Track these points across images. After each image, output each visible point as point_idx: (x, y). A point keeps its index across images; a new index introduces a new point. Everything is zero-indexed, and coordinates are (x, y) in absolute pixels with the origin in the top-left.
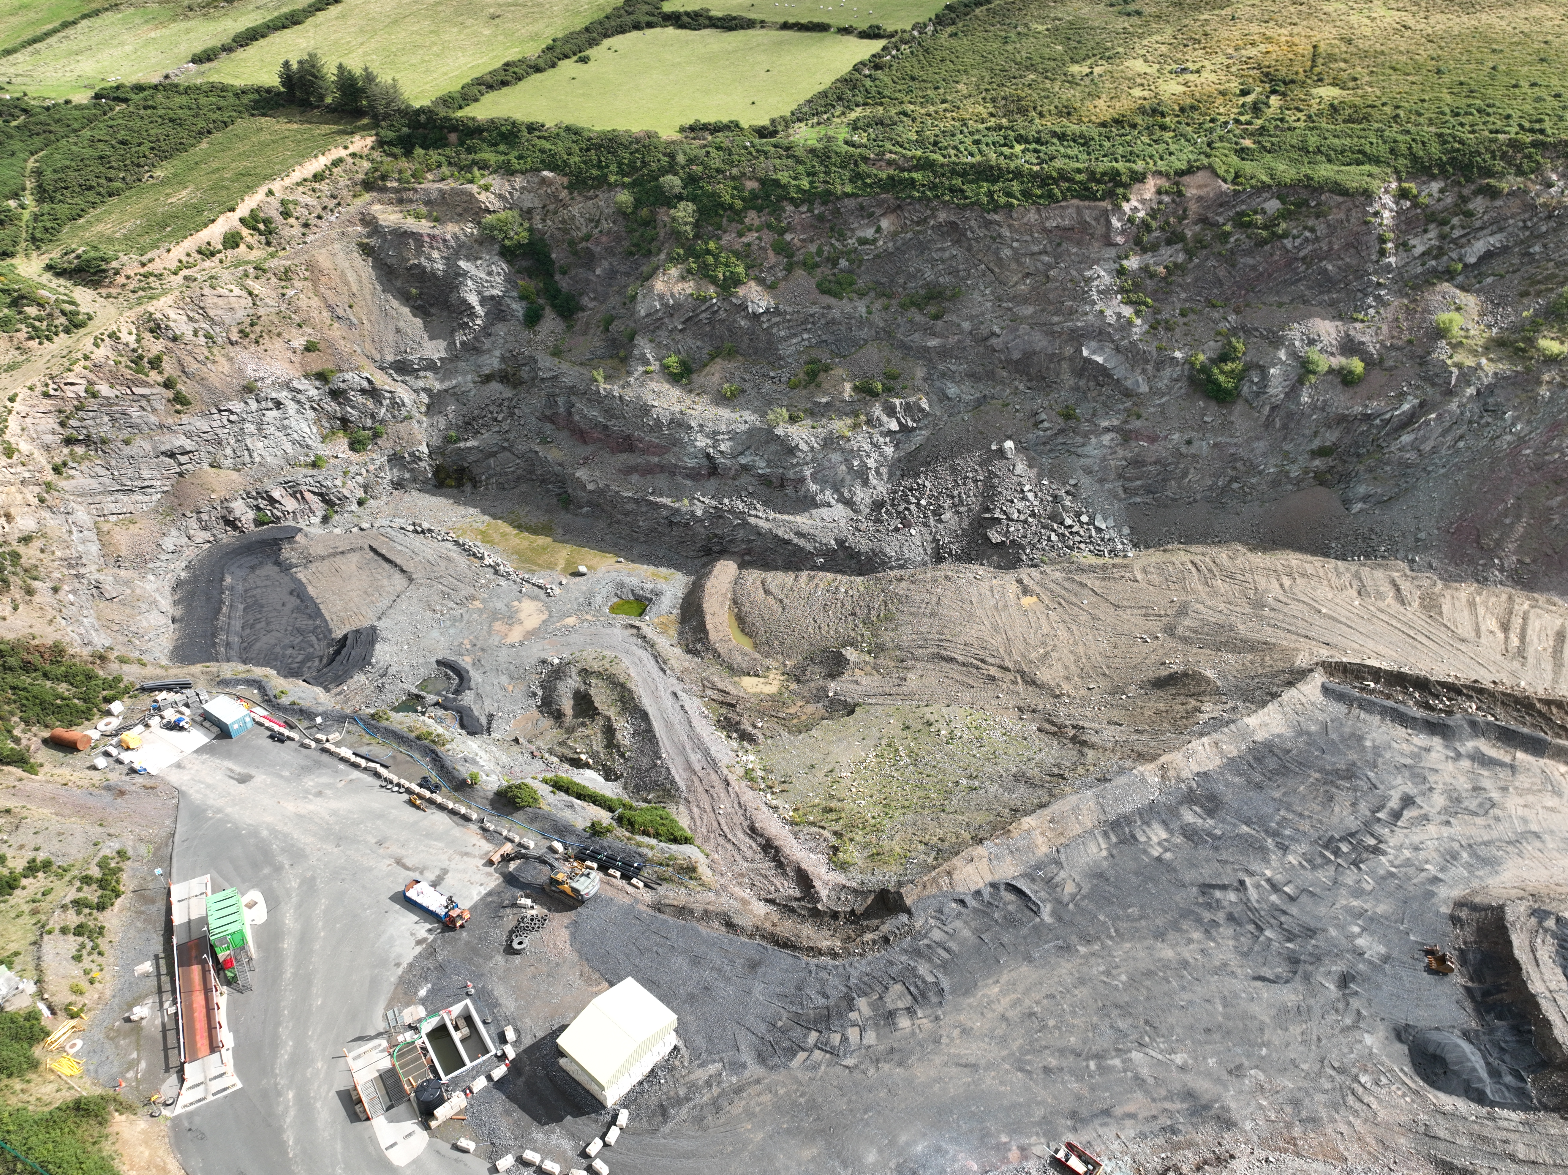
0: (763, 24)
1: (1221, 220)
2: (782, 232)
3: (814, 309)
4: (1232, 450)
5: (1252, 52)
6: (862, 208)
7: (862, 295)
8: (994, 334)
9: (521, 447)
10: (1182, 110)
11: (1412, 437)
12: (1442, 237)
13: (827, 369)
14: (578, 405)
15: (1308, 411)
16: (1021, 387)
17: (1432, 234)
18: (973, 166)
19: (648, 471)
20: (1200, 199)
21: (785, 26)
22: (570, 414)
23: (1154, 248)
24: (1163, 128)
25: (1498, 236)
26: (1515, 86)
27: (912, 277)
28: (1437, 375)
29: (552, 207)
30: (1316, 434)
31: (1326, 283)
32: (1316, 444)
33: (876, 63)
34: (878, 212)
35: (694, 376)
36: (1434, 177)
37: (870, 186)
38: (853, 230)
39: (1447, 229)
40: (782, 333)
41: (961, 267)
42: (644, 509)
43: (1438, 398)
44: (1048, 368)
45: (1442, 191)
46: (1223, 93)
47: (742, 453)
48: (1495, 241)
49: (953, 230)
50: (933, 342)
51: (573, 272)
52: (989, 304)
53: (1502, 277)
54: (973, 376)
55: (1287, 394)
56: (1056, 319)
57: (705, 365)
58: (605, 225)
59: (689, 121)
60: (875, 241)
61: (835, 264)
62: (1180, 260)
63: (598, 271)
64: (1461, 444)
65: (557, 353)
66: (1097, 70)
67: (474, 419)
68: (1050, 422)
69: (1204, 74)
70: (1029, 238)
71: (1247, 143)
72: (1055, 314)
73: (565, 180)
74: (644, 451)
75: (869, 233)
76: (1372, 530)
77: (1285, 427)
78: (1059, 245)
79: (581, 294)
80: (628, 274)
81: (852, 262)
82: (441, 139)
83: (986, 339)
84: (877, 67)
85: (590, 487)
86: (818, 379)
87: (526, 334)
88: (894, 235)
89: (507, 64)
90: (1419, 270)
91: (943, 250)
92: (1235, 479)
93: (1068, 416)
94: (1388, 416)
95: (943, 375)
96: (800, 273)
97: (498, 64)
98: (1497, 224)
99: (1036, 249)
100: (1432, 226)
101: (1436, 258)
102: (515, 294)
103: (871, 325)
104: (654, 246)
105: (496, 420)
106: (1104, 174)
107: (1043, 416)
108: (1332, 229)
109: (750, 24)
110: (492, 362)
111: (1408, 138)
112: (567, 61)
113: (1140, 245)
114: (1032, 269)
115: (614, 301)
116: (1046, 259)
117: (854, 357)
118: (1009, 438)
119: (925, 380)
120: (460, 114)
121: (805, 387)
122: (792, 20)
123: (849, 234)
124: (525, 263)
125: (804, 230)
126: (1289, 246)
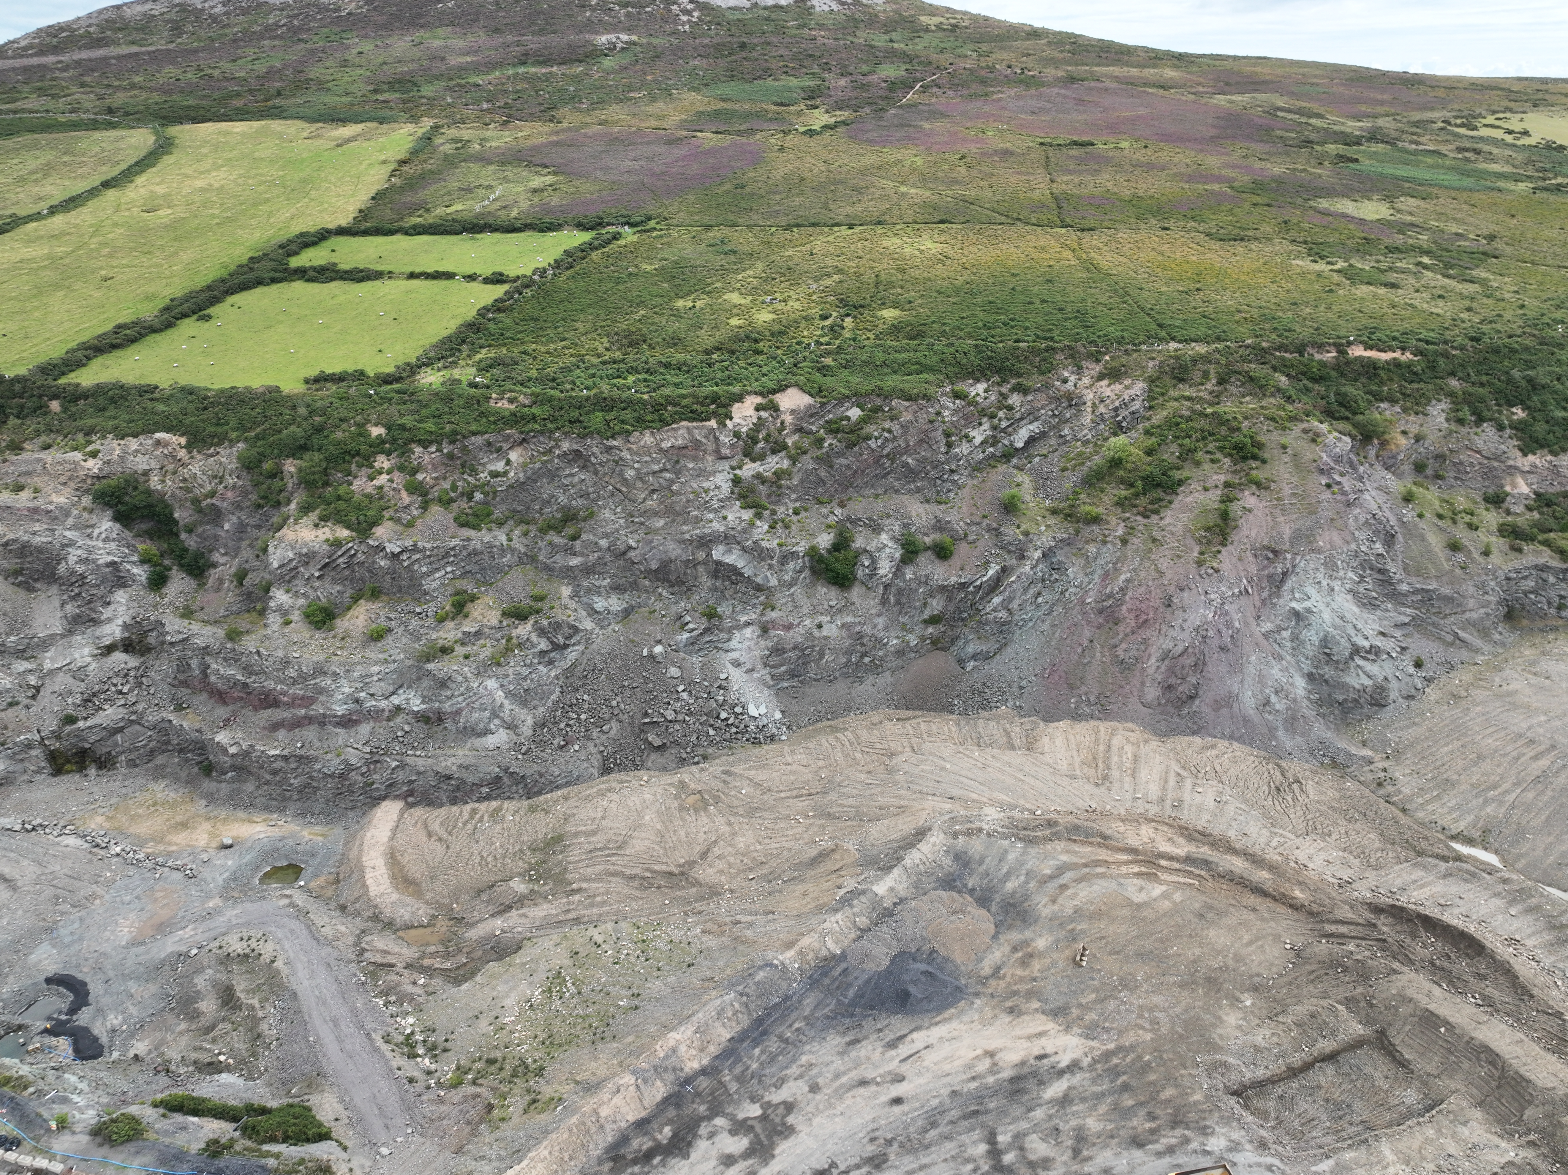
0: (390, 275)
1: (814, 428)
2: (414, 472)
3: (454, 542)
4: (858, 629)
5: (828, 282)
6: (489, 444)
7: (501, 524)
8: (630, 548)
9: (152, 717)
10: (772, 335)
11: (1001, 598)
12: (994, 428)
13: (473, 599)
14: (214, 666)
15: (914, 586)
16: (665, 593)
17: (986, 426)
18: (588, 399)
19: (296, 724)
20: (793, 412)
21: (412, 276)
22: (206, 675)
23: (761, 457)
24: (758, 352)
25: (1036, 424)
26: (1030, 303)
27: (547, 503)
28: (1010, 543)
29: (171, 467)
30: (925, 605)
31: (910, 474)
32: (927, 614)
33: (498, 306)
34: (506, 446)
35: (338, 622)
36: (978, 380)
37: (495, 423)
38: (484, 465)
39: (996, 421)
40: (424, 569)
41: (591, 490)
42: (293, 766)
43: (1014, 562)
44: (685, 574)
45: (986, 391)
46: (805, 318)
47: (393, 693)
48: (1035, 427)
49: (577, 457)
50: (575, 561)
51: (200, 530)
52: (622, 521)
53: (1045, 456)
54: (617, 588)
55: (895, 574)
56: (685, 528)
57: (349, 608)
58: (230, 481)
59: (313, 373)
60: (505, 474)
61: (470, 497)
62: (785, 466)
63: (227, 526)
64: (1040, 600)
65: (187, 613)
66: (699, 304)
67: (94, 695)
68: (697, 624)
69: (790, 303)
70: (648, 459)
71: (828, 361)
72: (684, 523)
73: (183, 441)
74: (289, 705)
75: (500, 466)
76: (984, 684)
77: (898, 602)
78: (677, 462)
79: (211, 551)
80: (259, 527)
81: (486, 494)
82: (40, 408)
83: (624, 553)
84: (499, 310)
85: (233, 750)
86: (466, 610)
87: (152, 598)
88: (524, 465)
89: (119, 327)
90: (981, 456)
91: (571, 475)
92: (864, 655)
93: (711, 615)
94: (978, 583)
95: (589, 591)
96: (436, 510)
97: (109, 327)
98: (1032, 415)
99: (656, 468)
100: (985, 420)
101: (993, 445)
102: (135, 558)
103: (513, 550)
104: (281, 498)
105: (120, 692)
106: (706, 397)
107: (688, 618)
108: (905, 428)
109: (378, 275)
110: (113, 631)
111: (952, 350)
112: (187, 321)
113: (750, 455)
114: (656, 486)
115: (247, 553)
116: (668, 475)
117: (500, 584)
118: (659, 642)
119: (571, 598)
120: (63, 381)
121: (453, 619)
122: (418, 270)
123: (480, 468)
124: (144, 526)
125: (435, 468)
126: (874, 446)
